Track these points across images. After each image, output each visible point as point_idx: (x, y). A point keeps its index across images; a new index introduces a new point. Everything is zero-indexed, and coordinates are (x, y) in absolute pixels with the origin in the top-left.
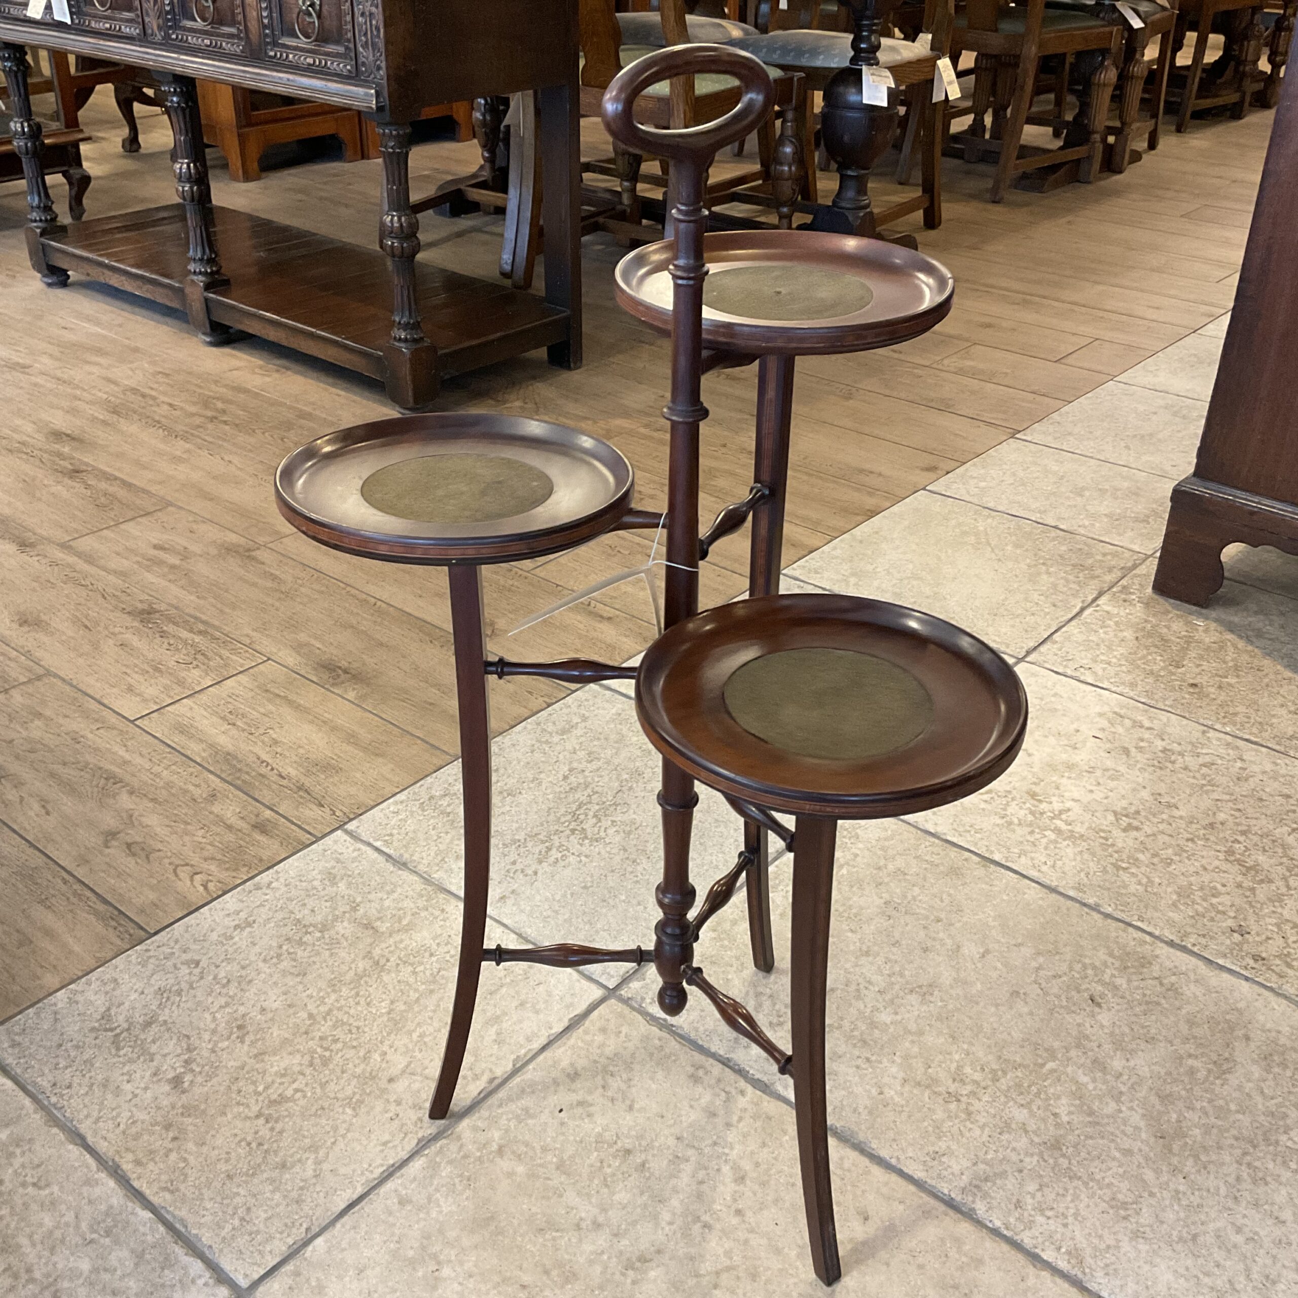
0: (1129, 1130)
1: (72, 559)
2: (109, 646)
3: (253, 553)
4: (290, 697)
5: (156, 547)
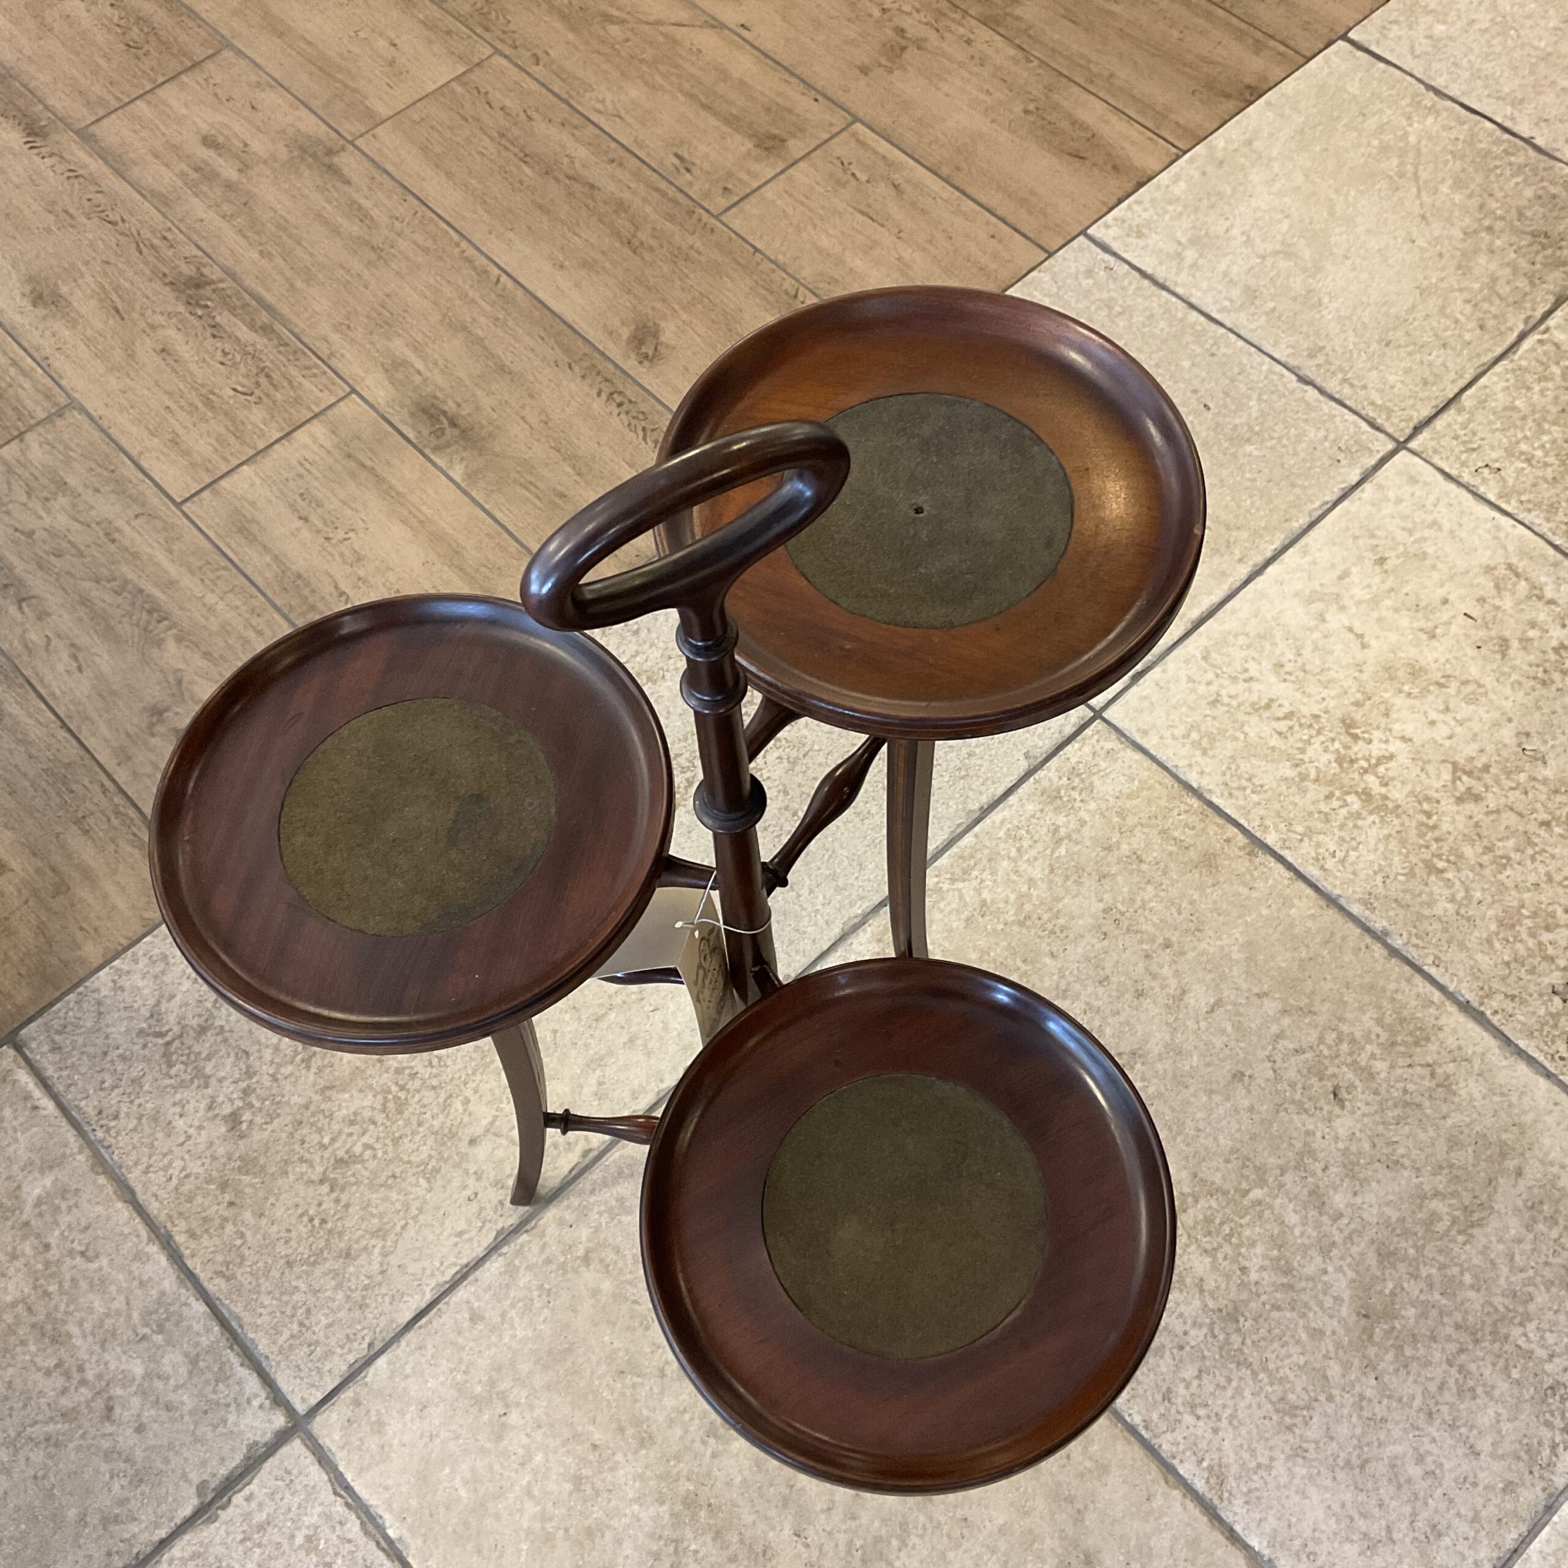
0: (1328, 1302)
1: (95, 165)
2: (145, 348)
3: (336, 159)
4: (379, 471)
5: (209, 142)
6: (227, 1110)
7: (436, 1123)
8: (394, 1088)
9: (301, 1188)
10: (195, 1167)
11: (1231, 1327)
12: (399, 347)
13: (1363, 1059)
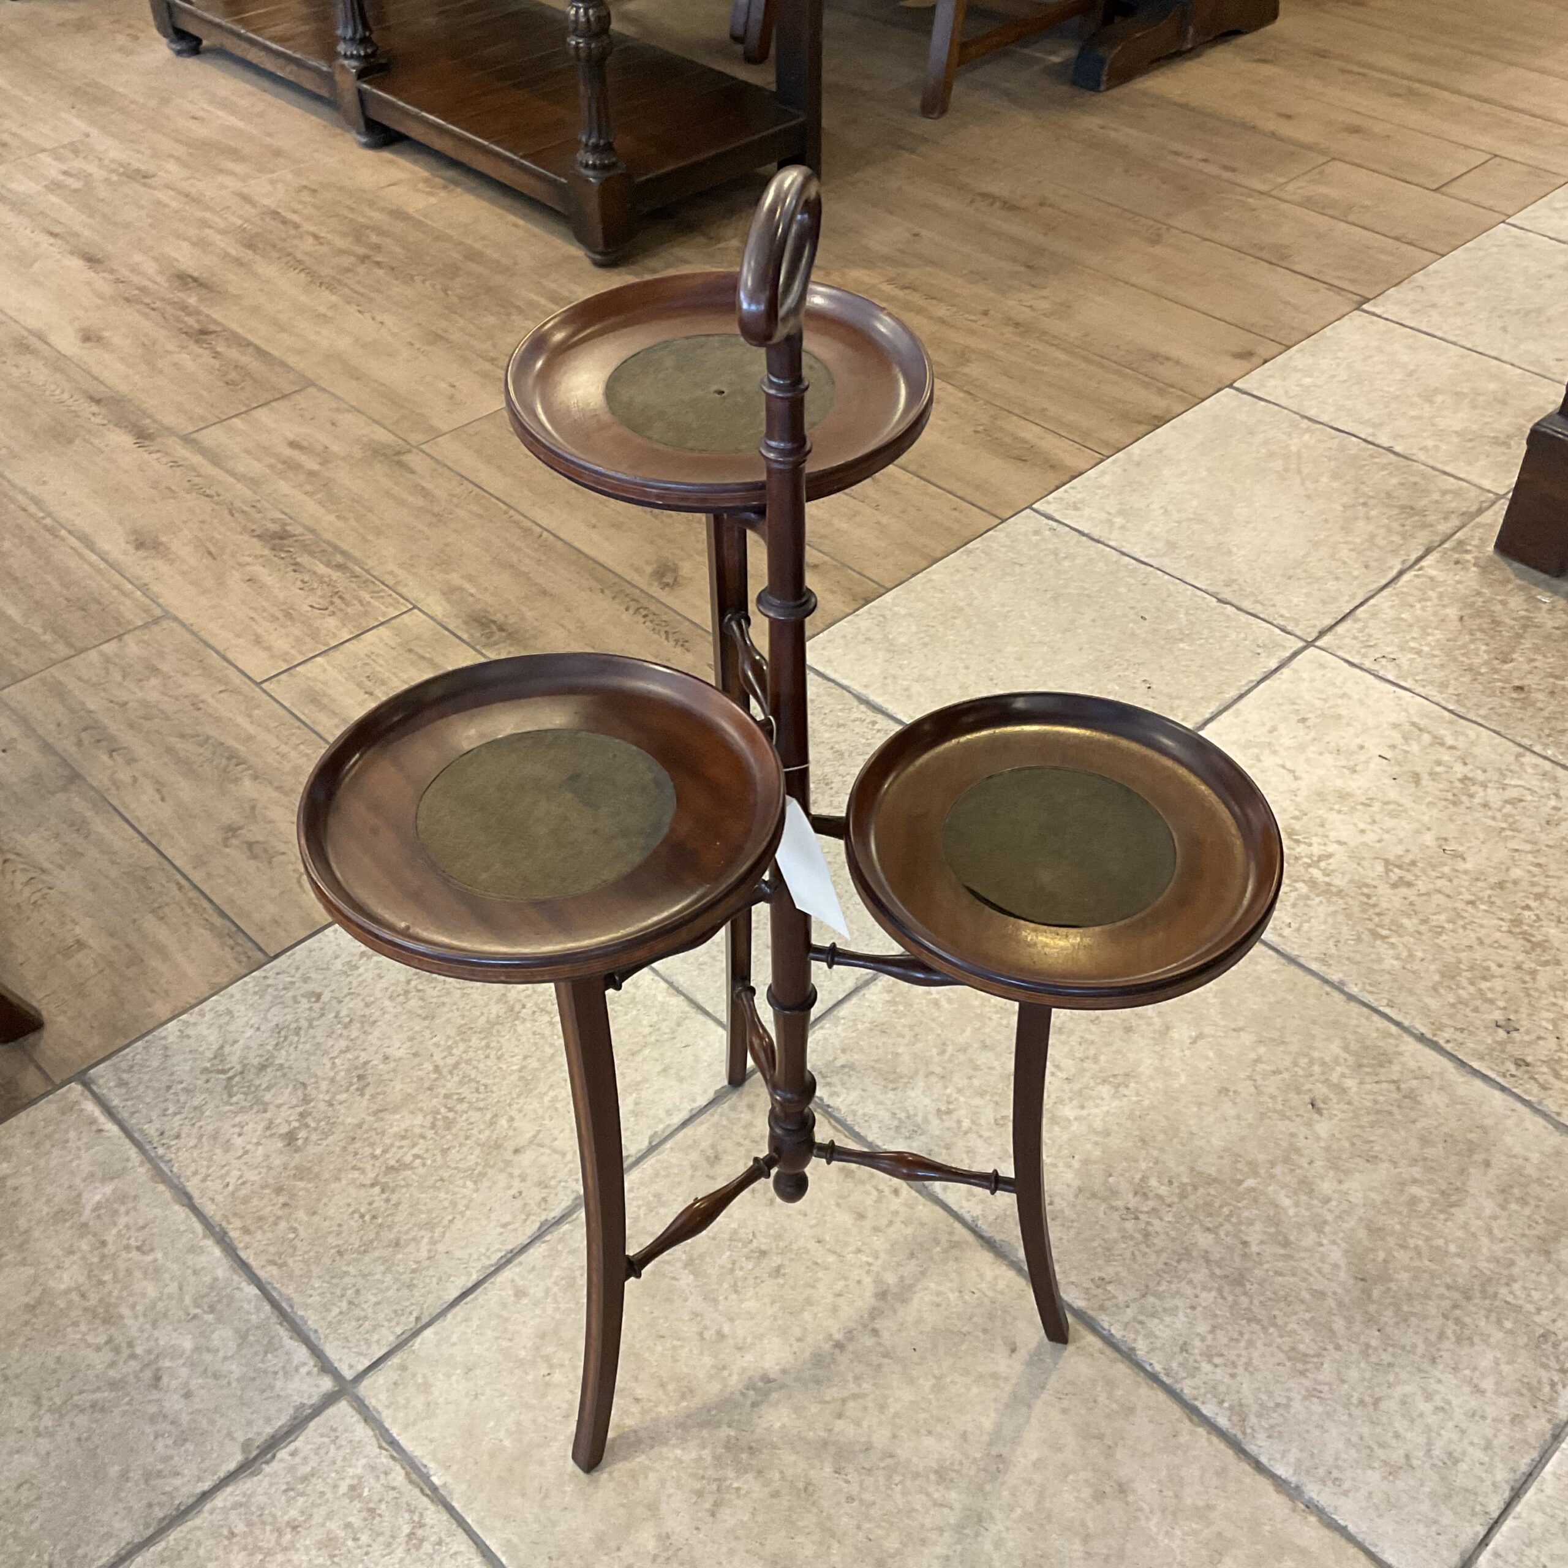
0: (1326, 1268)
1: (197, 459)
2: (234, 580)
3: (404, 458)
4: (436, 660)
5: (293, 445)
6: (284, 1129)
7: (483, 1137)
8: (443, 1110)
9: (352, 1191)
10: (252, 1176)
11: (1238, 1290)
12: (455, 578)
13: (1334, 1078)
